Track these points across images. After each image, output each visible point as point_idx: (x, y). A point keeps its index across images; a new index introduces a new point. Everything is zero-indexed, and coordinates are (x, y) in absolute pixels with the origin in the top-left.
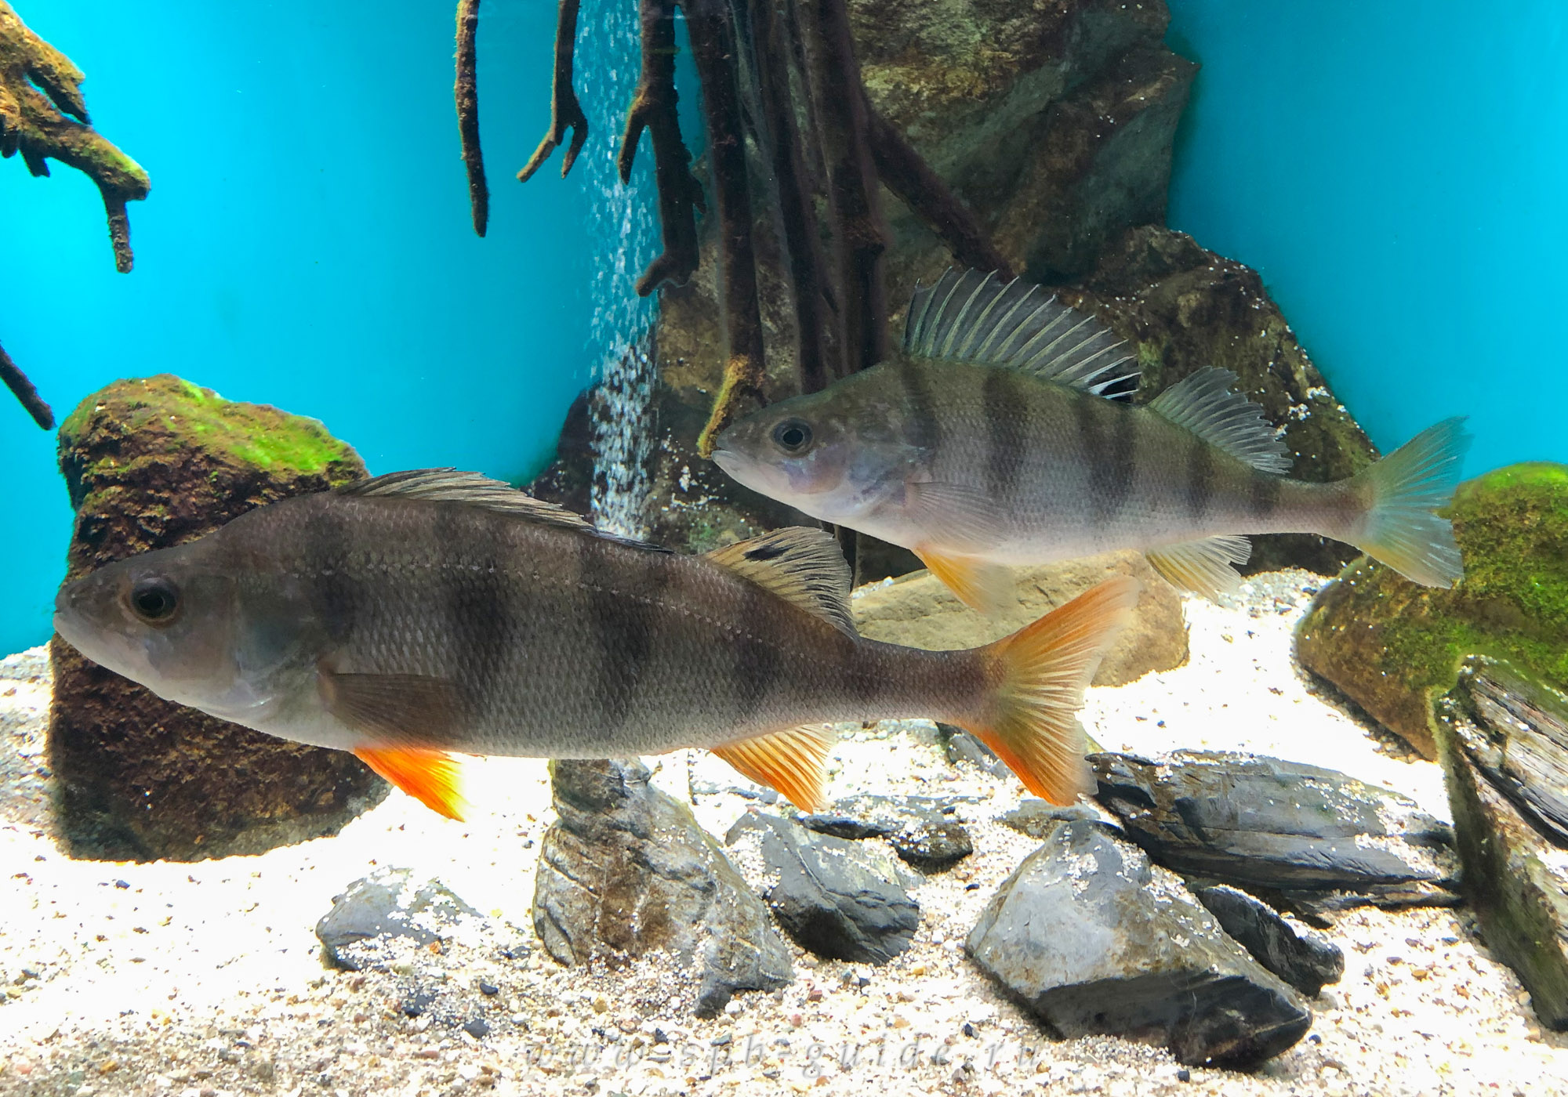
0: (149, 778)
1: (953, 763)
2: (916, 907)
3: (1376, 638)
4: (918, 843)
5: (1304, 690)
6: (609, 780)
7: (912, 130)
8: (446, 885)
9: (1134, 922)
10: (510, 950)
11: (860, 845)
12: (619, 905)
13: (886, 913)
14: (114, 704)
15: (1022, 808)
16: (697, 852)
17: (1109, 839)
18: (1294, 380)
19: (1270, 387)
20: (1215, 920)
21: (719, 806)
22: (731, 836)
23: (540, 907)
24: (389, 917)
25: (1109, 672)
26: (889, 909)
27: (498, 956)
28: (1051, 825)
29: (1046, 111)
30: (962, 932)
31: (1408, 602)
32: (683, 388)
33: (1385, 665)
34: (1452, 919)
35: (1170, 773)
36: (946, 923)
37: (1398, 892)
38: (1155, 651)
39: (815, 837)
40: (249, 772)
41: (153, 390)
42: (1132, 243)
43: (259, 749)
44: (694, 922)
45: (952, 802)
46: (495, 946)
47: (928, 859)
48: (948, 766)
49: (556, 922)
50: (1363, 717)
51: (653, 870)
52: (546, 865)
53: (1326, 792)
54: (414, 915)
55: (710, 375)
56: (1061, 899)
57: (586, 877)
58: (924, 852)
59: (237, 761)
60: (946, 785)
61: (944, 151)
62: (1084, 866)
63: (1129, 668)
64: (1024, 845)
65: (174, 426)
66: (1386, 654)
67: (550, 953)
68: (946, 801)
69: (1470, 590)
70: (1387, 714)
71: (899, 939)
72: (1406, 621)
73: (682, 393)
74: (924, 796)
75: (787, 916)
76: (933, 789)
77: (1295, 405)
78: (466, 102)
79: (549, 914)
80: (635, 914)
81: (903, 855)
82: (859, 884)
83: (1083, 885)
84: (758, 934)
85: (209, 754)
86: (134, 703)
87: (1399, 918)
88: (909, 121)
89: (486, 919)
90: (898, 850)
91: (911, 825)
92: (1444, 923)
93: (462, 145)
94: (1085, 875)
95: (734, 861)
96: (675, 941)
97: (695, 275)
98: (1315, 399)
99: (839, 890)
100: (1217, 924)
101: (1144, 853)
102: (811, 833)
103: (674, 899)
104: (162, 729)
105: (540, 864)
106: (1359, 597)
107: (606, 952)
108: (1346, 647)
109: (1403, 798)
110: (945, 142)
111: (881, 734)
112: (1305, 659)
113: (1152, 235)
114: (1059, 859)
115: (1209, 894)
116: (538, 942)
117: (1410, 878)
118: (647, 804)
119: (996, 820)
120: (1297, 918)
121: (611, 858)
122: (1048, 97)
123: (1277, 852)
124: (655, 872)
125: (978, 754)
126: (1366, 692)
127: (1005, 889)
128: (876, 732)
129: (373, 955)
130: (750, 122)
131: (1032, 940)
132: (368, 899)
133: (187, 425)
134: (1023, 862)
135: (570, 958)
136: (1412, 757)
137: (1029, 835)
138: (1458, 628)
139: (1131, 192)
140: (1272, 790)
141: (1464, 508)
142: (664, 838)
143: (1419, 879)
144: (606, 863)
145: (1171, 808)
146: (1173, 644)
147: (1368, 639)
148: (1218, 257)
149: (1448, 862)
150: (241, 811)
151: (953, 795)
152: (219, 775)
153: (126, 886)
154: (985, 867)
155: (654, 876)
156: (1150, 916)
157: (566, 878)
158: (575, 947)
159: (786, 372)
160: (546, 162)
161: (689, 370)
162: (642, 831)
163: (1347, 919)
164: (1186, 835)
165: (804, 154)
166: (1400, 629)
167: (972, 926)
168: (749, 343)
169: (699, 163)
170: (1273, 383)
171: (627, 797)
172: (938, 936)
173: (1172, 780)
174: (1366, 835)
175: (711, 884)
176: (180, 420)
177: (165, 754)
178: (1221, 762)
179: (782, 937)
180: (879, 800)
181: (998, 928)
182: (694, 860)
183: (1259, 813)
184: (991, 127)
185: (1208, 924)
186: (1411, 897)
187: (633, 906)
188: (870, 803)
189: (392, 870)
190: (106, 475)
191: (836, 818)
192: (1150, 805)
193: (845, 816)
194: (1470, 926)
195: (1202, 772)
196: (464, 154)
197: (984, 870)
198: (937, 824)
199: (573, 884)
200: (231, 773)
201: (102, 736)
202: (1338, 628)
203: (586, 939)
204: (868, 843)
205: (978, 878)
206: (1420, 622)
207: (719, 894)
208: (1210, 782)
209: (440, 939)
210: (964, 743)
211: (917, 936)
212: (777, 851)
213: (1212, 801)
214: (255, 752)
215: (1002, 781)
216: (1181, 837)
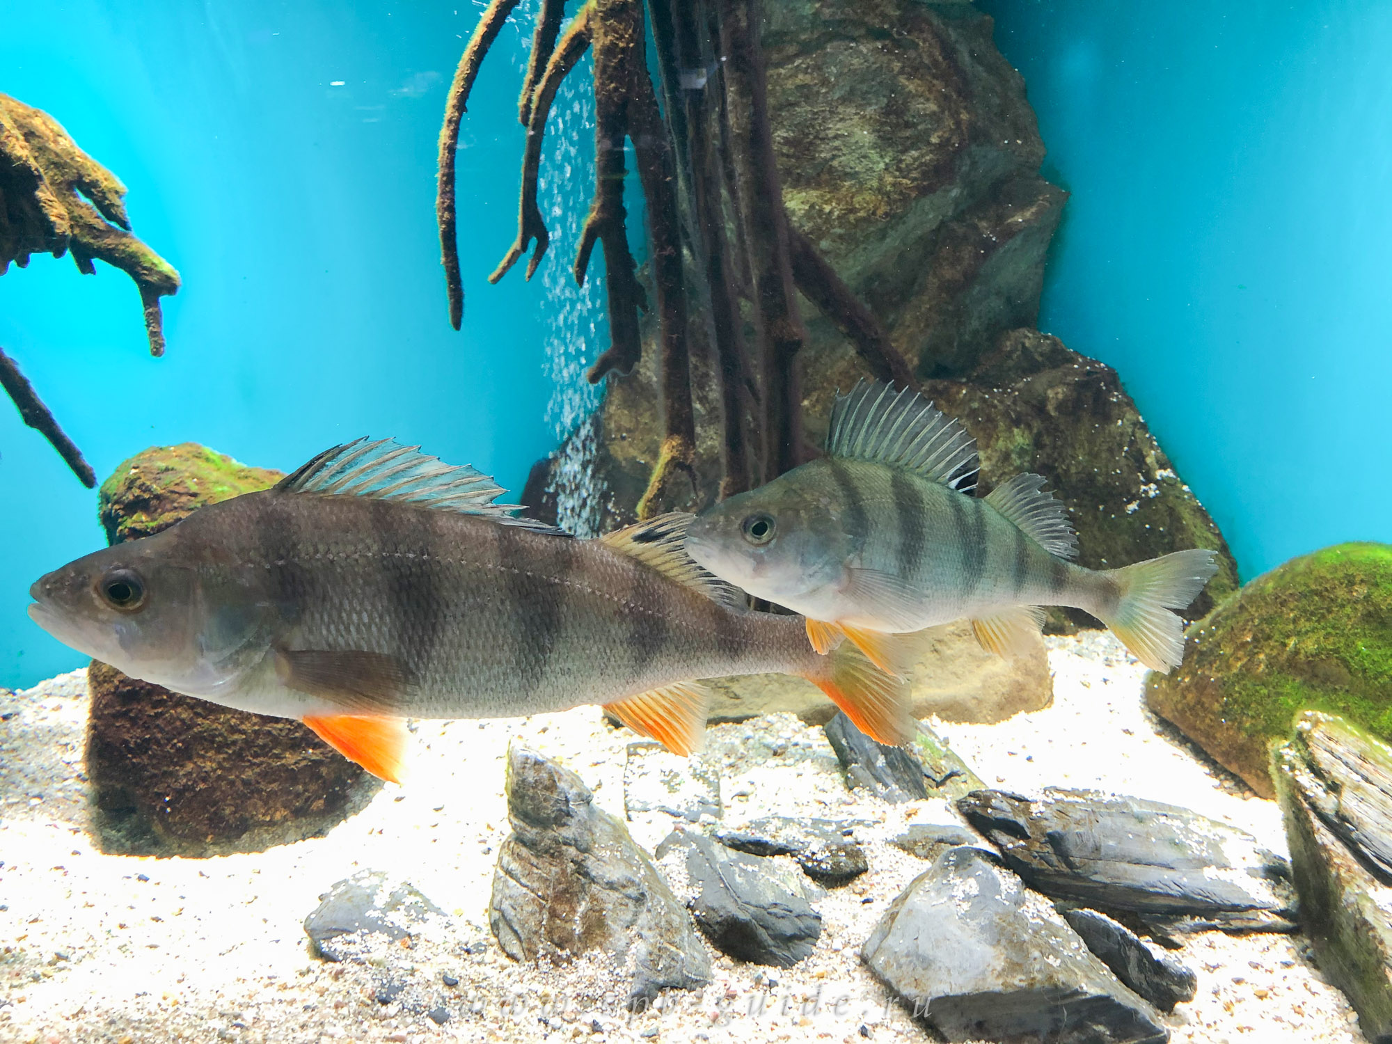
0: (169, 786)
1: (851, 789)
2: (819, 918)
3: (1216, 690)
4: (821, 861)
5: (1152, 731)
6: (557, 801)
7: (824, 244)
8: (416, 886)
9: (1011, 941)
10: (469, 946)
11: (771, 861)
12: (562, 909)
13: (793, 922)
14: (141, 722)
15: (911, 832)
16: (631, 865)
17: (988, 866)
18: (1146, 464)
19: (1125, 469)
20: (1082, 940)
21: (650, 822)
22: (661, 851)
23: (496, 909)
24: (367, 914)
25: (985, 712)
26: (796, 919)
27: (459, 951)
28: (935, 848)
29: (938, 229)
30: (859, 941)
31: (1245, 660)
32: (625, 459)
33: (1224, 713)
34: (1289, 945)
35: (1043, 809)
36: (844, 932)
37: (1242, 919)
38: (1025, 694)
39: (732, 854)
40: (253, 782)
41: (180, 456)
42: (1008, 343)
43: (262, 763)
44: (628, 927)
45: (850, 825)
46: (456, 942)
47: (829, 875)
48: (846, 791)
49: (509, 924)
50: (1203, 756)
51: (593, 881)
52: (502, 873)
53: (1178, 828)
54: (388, 913)
55: (648, 448)
56: (947, 917)
57: (536, 885)
58: (826, 869)
59: (243, 772)
60: (844, 808)
61: (851, 262)
62: (967, 890)
63: (1002, 709)
64: (914, 866)
65: (196, 487)
66: (1226, 704)
67: (503, 950)
68: (845, 824)
69: (1302, 651)
70: (1226, 754)
71: (804, 946)
72: (1244, 676)
73: (624, 463)
74: (826, 818)
75: (708, 924)
76: (834, 812)
77: (1146, 484)
78: (446, 215)
79: (503, 915)
80: (577, 918)
81: (808, 872)
82: (770, 898)
83: (966, 906)
84: (682, 940)
85: (220, 766)
86: (157, 722)
87: (1242, 942)
88: (820, 238)
89: (449, 918)
90: (804, 866)
91: (816, 845)
92: (1281, 948)
93: (442, 252)
94: (967, 897)
95: (662, 873)
96: (611, 943)
97: (636, 366)
98: (1163, 480)
99: (753, 902)
100: (1083, 944)
101: (1019, 878)
102: (729, 850)
103: (610, 906)
104: (180, 745)
105: (496, 872)
106: (1202, 653)
107: (551, 950)
108: (1190, 696)
109: (1244, 833)
110: (851, 255)
111: (788, 762)
112: (1152, 703)
113: (1026, 336)
114: (945, 882)
115: (1075, 915)
116: (493, 940)
117: (1252, 907)
118: (588, 823)
119: (888, 842)
120: (1154, 942)
121: (557, 869)
122: (941, 217)
123: (1133, 880)
124: (594, 883)
125: (873, 782)
126: (1207, 736)
127: (897, 905)
128: (784, 760)
129: (352, 949)
130: (687, 235)
131: (920, 952)
132: (349, 899)
133: (207, 486)
134: (913, 882)
135: (520, 955)
136: (1247, 794)
137: (917, 856)
138: (1291, 684)
139: (1009, 300)
140: (1132, 825)
141: (1298, 579)
142: (603, 853)
143: (1261, 908)
144: (553, 873)
145: (1043, 840)
146: (1040, 689)
147: (1210, 690)
148: (1082, 357)
149: (1285, 893)
150: (247, 815)
151: (850, 818)
152: (228, 784)
153: (146, 880)
154: (879, 883)
155: (593, 885)
156: (1026, 937)
157: (518, 885)
158: (525, 945)
159: (712, 447)
160: (514, 268)
161: (631, 445)
162: (584, 846)
163: (1196, 941)
164: (1056, 863)
165: (732, 264)
166: (1238, 683)
167: (868, 936)
168: (681, 425)
169: (642, 269)
170: (1128, 465)
171: (572, 817)
172: (837, 944)
173: (1045, 815)
174: (1213, 867)
175: (643, 894)
176: (201, 482)
177: (182, 766)
178: (1086, 800)
179: (703, 942)
180: (788, 821)
181: (890, 940)
182: (629, 874)
183: (1120, 846)
184: (892, 241)
185: (1076, 945)
186: (1253, 924)
187: (574, 910)
188: (780, 824)
189: (371, 873)
190: (138, 528)
191: (750, 837)
192: (1024, 836)
193: (758, 835)
194: (1304, 950)
195: (1070, 808)
196: (443, 259)
197: (878, 886)
198: (837, 845)
199: (525, 890)
200: (238, 783)
201: (130, 750)
202: (1183, 679)
203: (535, 939)
204: (778, 859)
205: (872, 893)
206: (1257, 677)
207: (650, 904)
208: (1078, 817)
209: (409, 935)
210: (860, 773)
211: (819, 943)
212: (700, 866)
213: (1079, 835)
214: (258, 765)
215: (892, 806)
216: (1051, 865)
